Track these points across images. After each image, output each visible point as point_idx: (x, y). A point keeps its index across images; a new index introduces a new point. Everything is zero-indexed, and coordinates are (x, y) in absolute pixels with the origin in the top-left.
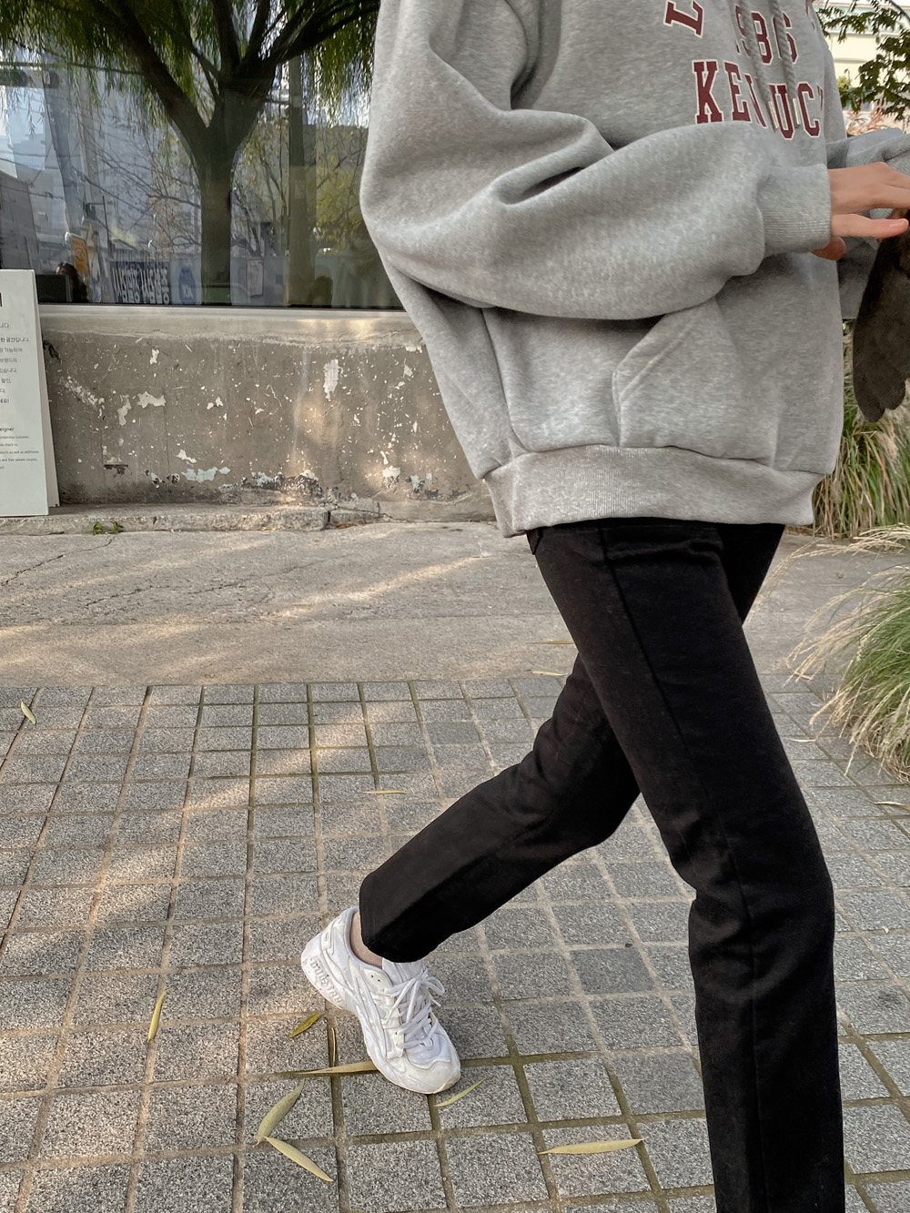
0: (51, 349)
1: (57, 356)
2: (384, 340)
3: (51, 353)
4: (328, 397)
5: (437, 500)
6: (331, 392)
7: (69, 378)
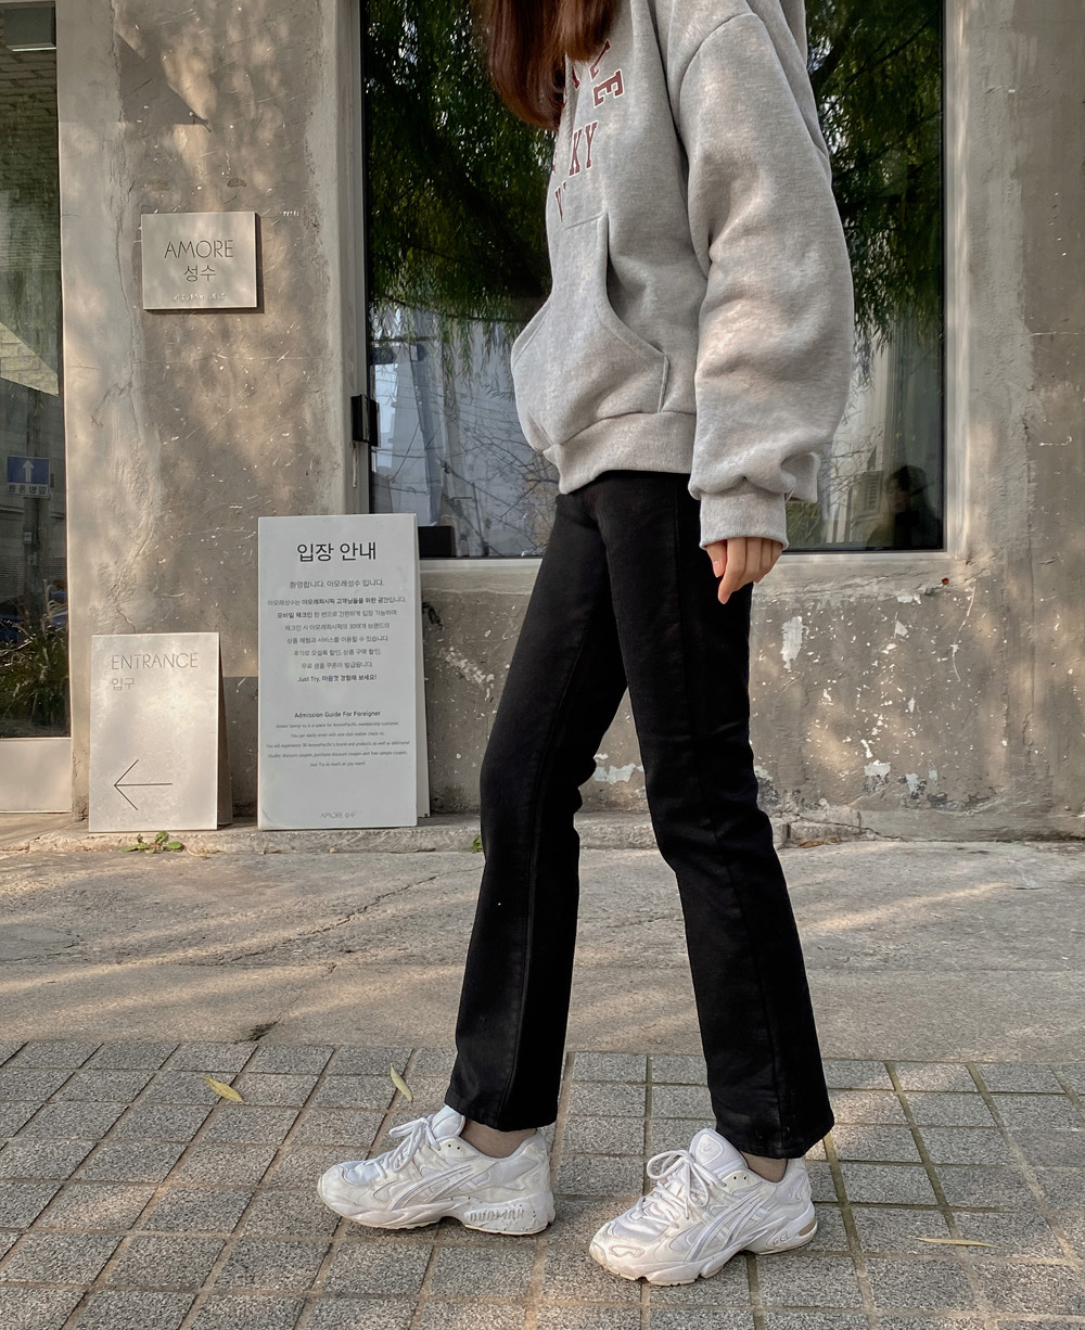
0: (431, 613)
1: (438, 621)
2: (867, 588)
3: (431, 618)
4: (787, 666)
5: (946, 809)
6: (791, 660)
7: (452, 649)
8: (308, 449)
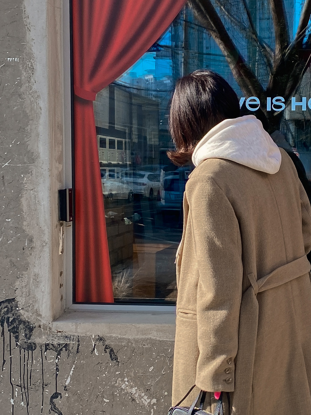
1: (116, 359)
3: (111, 356)
7: (126, 379)
8: (24, 231)
